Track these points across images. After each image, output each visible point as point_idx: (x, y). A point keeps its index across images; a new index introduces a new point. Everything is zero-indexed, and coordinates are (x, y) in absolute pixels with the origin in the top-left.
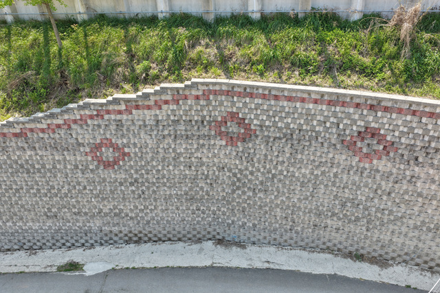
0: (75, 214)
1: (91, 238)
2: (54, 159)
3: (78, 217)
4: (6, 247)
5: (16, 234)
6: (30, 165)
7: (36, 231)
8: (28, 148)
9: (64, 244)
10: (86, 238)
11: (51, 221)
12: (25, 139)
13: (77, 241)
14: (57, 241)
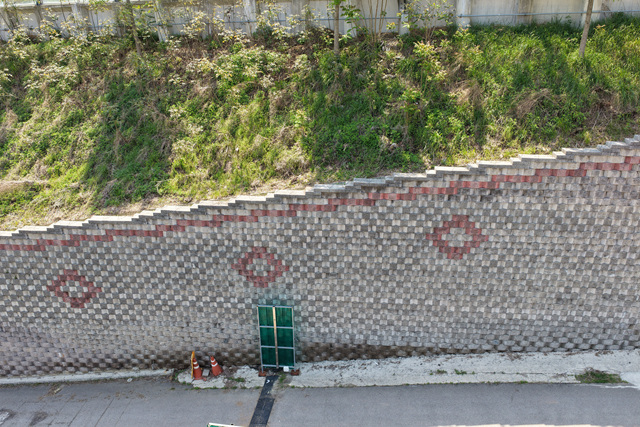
0: (604, 298)
1: (610, 337)
2: (611, 212)
3: (607, 303)
4: (471, 347)
5: (498, 327)
6: (572, 219)
7: (531, 324)
8: (581, 193)
9: (562, 345)
10: (604, 336)
11: (562, 307)
12: (583, 180)
13: (585, 341)
14: (555, 339)
